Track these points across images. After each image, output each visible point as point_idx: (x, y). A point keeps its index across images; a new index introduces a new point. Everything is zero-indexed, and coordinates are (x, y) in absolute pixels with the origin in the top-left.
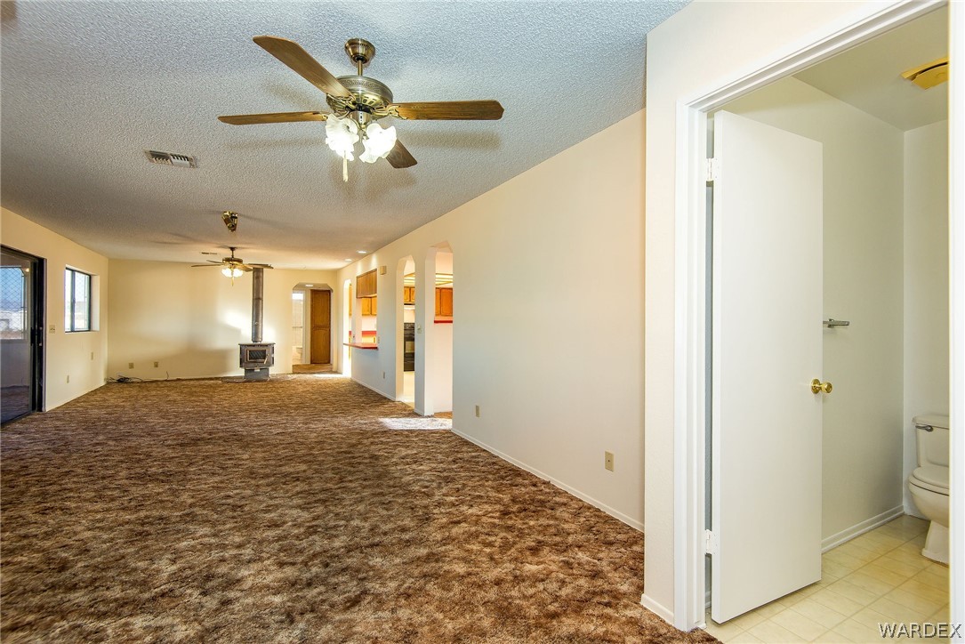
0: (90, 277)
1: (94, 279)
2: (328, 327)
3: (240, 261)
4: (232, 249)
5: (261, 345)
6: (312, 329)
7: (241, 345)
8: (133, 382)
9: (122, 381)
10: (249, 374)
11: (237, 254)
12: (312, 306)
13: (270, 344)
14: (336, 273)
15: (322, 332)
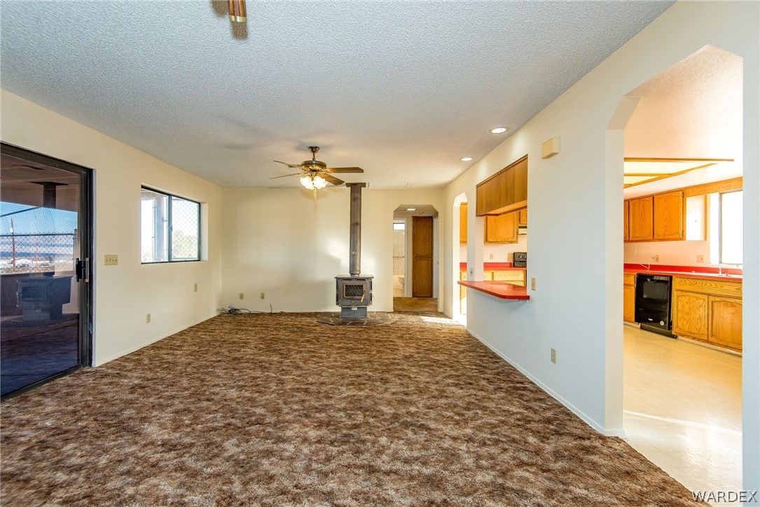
0: (199, 204)
1: (203, 205)
2: (430, 257)
3: (323, 165)
4: (314, 149)
5: (359, 279)
6: (413, 259)
7: (337, 279)
8: (241, 314)
9: (233, 312)
10: (346, 313)
11: (320, 157)
12: (413, 234)
13: (368, 278)
14: (443, 190)
15: (424, 263)
